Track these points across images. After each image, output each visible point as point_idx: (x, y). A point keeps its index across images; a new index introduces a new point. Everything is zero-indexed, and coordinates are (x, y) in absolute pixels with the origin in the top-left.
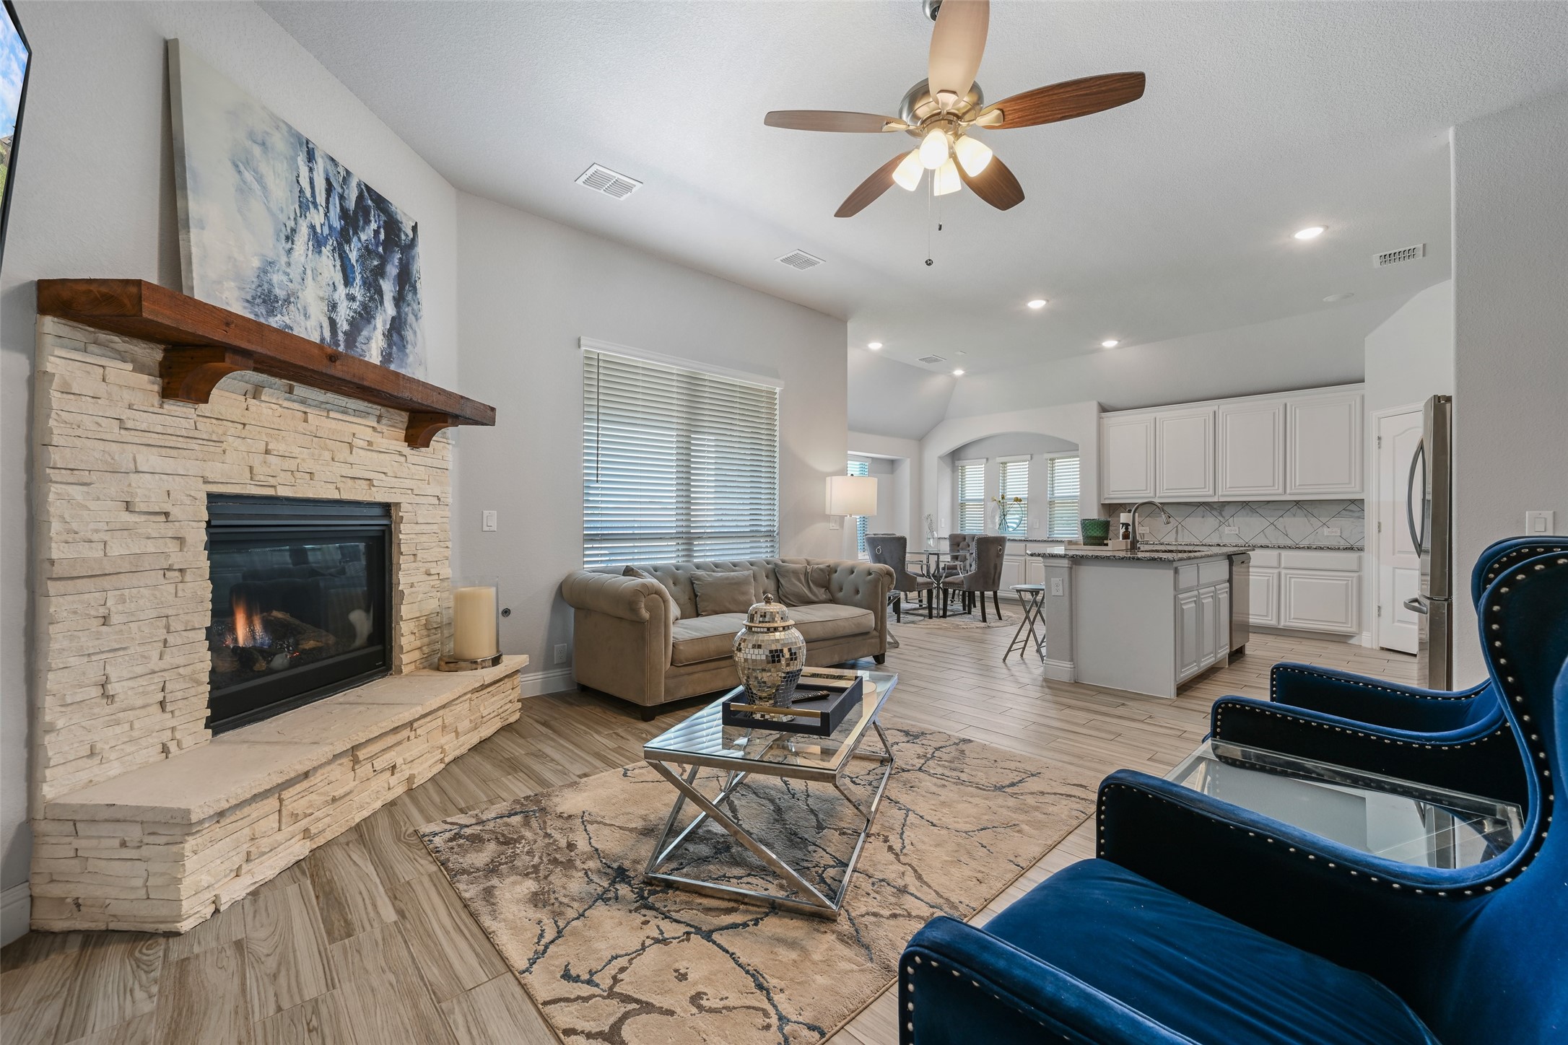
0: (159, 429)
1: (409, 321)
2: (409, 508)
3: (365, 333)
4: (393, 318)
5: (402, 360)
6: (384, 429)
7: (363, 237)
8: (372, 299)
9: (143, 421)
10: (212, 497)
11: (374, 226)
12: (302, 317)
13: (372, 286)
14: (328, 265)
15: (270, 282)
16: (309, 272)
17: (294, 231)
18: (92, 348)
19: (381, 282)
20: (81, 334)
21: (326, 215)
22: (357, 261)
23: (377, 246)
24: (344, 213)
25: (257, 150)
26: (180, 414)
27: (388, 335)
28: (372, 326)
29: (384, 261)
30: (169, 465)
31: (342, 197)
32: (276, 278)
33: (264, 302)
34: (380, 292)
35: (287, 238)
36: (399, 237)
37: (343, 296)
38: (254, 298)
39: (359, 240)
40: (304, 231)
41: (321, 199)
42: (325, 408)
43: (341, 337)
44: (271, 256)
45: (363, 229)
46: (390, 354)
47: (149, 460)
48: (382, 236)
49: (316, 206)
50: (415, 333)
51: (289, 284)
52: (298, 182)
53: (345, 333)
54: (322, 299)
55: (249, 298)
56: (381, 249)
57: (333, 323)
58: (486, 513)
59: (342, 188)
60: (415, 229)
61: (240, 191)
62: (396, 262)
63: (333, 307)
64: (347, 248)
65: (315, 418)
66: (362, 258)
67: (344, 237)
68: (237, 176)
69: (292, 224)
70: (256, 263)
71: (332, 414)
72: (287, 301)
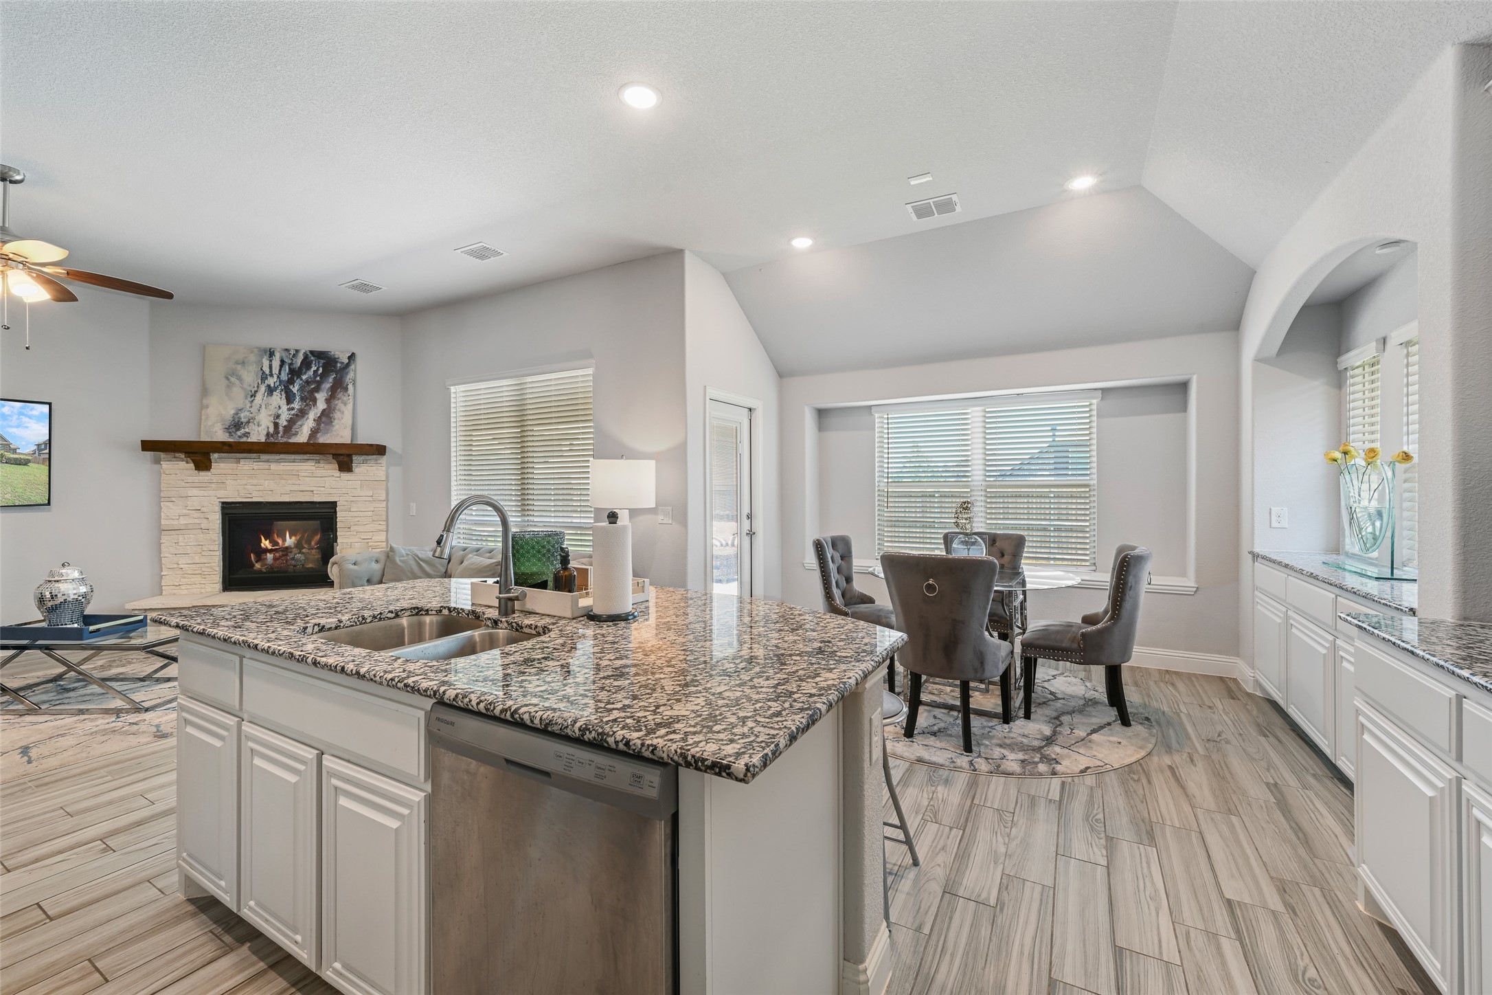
0: (197, 481)
1: (338, 407)
2: (345, 503)
3: (299, 423)
4: (324, 411)
5: (328, 430)
6: (322, 465)
7: (304, 377)
8: (307, 405)
9: (190, 479)
10: (223, 503)
11: (314, 368)
12: (256, 427)
13: (309, 399)
14: (278, 399)
15: (240, 418)
16: (263, 406)
17: (256, 392)
18: (173, 459)
19: (316, 395)
20: (170, 456)
21: (278, 377)
22: (298, 390)
23: (316, 377)
24: (292, 371)
25: (239, 367)
26: (204, 476)
27: (318, 420)
28: (305, 419)
29: (319, 384)
30: (202, 493)
31: (290, 365)
32: (242, 415)
33: (235, 426)
34: (315, 400)
35: (252, 396)
36: (335, 367)
37: (285, 410)
38: (229, 426)
39: (302, 379)
40: (263, 388)
41: (276, 370)
42: (278, 461)
43: (281, 429)
44: (240, 406)
45: (305, 373)
46: (319, 429)
47: (195, 492)
48: (321, 371)
49: (271, 375)
50: (343, 412)
51: (251, 415)
52: (262, 370)
53: (285, 427)
54: (270, 415)
55: (227, 427)
56: (318, 378)
57: (276, 425)
58: (411, 504)
59: (292, 359)
60: (352, 357)
61: (228, 387)
62: (331, 380)
63: (278, 416)
64: (291, 387)
65: (274, 466)
66: (301, 389)
67: (291, 381)
68: (227, 381)
69: (256, 389)
70: (233, 412)
71: (282, 464)
72: (248, 422)
